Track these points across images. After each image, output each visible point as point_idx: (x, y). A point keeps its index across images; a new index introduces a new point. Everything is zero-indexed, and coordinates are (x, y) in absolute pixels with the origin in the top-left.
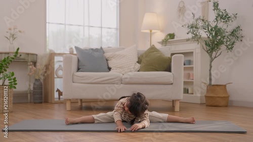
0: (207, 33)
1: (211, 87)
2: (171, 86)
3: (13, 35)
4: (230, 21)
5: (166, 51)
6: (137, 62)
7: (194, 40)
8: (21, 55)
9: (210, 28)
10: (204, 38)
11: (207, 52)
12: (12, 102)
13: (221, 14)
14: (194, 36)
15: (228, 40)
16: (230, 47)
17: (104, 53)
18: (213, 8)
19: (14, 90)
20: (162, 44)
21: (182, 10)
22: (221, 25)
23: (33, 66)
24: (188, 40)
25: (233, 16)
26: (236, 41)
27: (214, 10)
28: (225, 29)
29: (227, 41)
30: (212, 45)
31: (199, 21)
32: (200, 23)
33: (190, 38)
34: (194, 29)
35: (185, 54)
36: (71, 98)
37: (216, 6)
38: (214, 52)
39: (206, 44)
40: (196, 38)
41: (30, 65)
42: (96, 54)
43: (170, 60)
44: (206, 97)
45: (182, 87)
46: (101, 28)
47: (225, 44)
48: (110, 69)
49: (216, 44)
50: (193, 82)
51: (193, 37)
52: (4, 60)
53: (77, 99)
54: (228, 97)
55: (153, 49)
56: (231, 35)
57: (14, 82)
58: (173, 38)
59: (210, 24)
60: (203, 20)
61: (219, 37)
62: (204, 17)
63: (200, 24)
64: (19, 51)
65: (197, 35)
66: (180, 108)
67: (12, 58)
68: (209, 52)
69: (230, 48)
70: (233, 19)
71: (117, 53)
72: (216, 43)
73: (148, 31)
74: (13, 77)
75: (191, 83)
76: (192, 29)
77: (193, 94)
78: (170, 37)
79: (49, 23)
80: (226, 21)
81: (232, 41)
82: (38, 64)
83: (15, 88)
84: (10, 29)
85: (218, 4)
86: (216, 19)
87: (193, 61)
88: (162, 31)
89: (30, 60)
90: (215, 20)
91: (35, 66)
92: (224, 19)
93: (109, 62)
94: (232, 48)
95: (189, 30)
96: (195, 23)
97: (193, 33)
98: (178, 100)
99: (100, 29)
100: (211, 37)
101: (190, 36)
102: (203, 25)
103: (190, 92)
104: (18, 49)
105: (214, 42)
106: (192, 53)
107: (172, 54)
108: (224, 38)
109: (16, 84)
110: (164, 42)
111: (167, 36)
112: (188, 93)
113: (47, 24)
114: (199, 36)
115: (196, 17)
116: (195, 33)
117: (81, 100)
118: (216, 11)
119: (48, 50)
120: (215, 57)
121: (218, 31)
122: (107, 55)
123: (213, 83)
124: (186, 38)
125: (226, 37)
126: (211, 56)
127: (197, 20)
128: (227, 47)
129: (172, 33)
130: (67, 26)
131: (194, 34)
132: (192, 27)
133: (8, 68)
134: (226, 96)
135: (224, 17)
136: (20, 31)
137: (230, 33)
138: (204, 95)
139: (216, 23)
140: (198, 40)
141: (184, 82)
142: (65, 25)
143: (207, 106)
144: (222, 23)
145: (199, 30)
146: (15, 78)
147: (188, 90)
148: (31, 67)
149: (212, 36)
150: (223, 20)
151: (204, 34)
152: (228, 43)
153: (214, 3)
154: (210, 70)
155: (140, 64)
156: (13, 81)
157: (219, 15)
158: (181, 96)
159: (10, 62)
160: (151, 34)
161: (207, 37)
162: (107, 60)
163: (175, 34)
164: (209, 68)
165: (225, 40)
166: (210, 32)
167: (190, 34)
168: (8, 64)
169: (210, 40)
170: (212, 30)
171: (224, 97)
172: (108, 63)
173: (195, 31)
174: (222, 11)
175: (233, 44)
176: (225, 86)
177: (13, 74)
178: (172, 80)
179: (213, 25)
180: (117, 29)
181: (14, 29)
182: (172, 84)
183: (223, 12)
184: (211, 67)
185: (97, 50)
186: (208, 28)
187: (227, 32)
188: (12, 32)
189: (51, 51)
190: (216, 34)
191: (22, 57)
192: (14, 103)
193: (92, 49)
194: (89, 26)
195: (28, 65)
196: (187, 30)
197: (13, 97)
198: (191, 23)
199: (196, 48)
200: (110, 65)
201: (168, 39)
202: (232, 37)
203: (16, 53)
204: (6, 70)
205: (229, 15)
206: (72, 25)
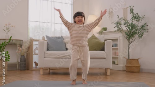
0: (126, 27)
1: (129, 60)
2: (104, 60)
3: (8, 28)
4: (141, 20)
5: (101, 38)
7: (118, 31)
8: (12, 41)
9: (128, 24)
10: (125, 30)
11: (127, 39)
12: (7, 69)
13: (135, 15)
14: (118, 29)
15: (140, 31)
16: (140, 36)
17: (63, 39)
18: (130, 12)
19: (8, 62)
20: (99, 34)
21: (111, 13)
22: (135, 22)
23: (20, 47)
24: (115, 31)
26: (144, 32)
27: (131, 13)
28: (137, 25)
30: (130, 34)
31: (122, 20)
32: (122, 21)
34: (119, 25)
35: (113, 40)
36: (43, 67)
37: (132, 11)
38: (131, 39)
39: (126, 34)
40: (120, 30)
41: (18, 47)
42: (59, 40)
43: (104, 44)
44: (126, 66)
45: (111, 60)
48: (67, 49)
49: (132, 34)
50: (118, 57)
51: (118, 30)
52: (3, 44)
53: (47, 68)
54: (140, 66)
55: (94, 37)
56: (141, 28)
57: (8, 57)
58: (106, 30)
59: (128, 21)
60: (124, 19)
61: (134, 30)
62: (124, 17)
63: (122, 22)
64: (12, 38)
66: (110, 73)
67: (7, 43)
68: (128, 39)
70: (142, 19)
72: (132, 33)
74: (8, 54)
75: (117, 58)
76: (117, 25)
77: (118, 64)
78: (104, 30)
79: (30, 21)
80: (138, 20)
81: (142, 32)
82: (23, 46)
83: (9, 61)
84: (6, 25)
85: (133, 10)
86: (132, 19)
87: (118, 45)
88: (99, 26)
89: (18, 44)
91: (21, 47)
92: (137, 19)
93: (67, 45)
94: (142, 36)
95: (115, 25)
96: (119, 21)
97: (118, 27)
98: (109, 68)
99: (61, 25)
100: (129, 30)
101: (116, 29)
102: (124, 22)
103: (116, 63)
104: (11, 37)
105: (131, 33)
106: (118, 39)
107: (105, 40)
108: (137, 31)
109: (9, 58)
110: (100, 33)
111: (102, 29)
112: (115, 64)
113: (29, 22)
114: (121, 29)
115: (120, 17)
116: (119, 27)
117: (49, 68)
119: (29, 38)
120: (132, 42)
121: (133, 26)
122: (65, 41)
123: (130, 58)
124: (113, 30)
125: (138, 30)
126: (129, 41)
127: (120, 19)
128: (139, 36)
129: (105, 27)
130: (41, 23)
131: (119, 28)
132: (117, 24)
133: (4, 48)
135: (137, 18)
136: (12, 26)
137: (141, 27)
138: (125, 65)
139: (132, 21)
140: (121, 32)
141: (113, 57)
142: (40, 22)
143: (127, 72)
145: (122, 26)
147: (115, 62)
148: (19, 48)
149: (130, 29)
150: (136, 20)
151: (124, 28)
152: (139, 33)
153: (131, 9)
156: (7, 56)
157: (134, 16)
158: (111, 66)
159: (6, 45)
161: (126, 29)
162: (65, 44)
163: (107, 28)
166: (128, 26)
167: (116, 28)
168: (5, 46)
169: (129, 32)
170: (129, 25)
171: (137, 66)
172: (66, 46)
174: (135, 14)
175: (142, 34)
176: (138, 60)
177: (8, 52)
178: (105, 56)
179: (130, 22)
181: (9, 25)
182: (105, 58)
183: (136, 14)
184: (129, 48)
185: (59, 38)
186: (127, 24)
187: (138, 27)
188: (8, 27)
189: (31, 38)
190: (132, 28)
191: (13, 42)
192: (8, 70)
193: (56, 37)
194: (55, 23)
195: (17, 47)
197: (8, 66)
198: (117, 21)
199: (120, 36)
200: (67, 47)
201: (103, 31)
202: (142, 30)
203: (10, 39)
204: (3, 50)
205: (140, 17)
206: (44, 22)
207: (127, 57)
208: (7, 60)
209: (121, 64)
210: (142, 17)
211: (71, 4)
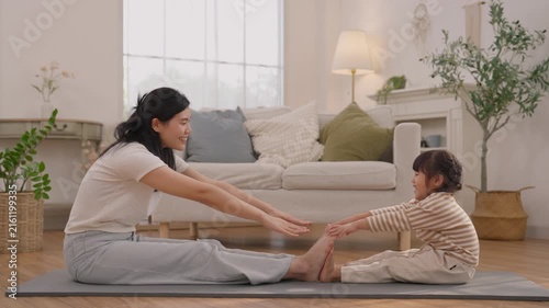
0: (476, 75)
1: (486, 196)
2: (391, 193)
3: (50, 82)
4: (530, 47)
5: (382, 116)
6: (318, 140)
7: (446, 90)
8: (65, 126)
9: (482, 64)
10: (469, 86)
11: (477, 117)
12: (41, 227)
13: (508, 31)
14: (446, 81)
15: (525, 90)
16: (527, 106)
17: (244, 119)
18: (491, 18)
19: (46, 201)
20: (378, 100)
21: (421, 25)
22: (508, 56)
23: (93, 149)
24: (433, 91)
25: (536, 36)
26: (542, 92)
27: (492, 23)
28: (518, 66)
29: (521, 93)
30: (487, 101)
31: (459, 48)
32: (461, 52)
33: (438, 86)
34: (447, 65)
35: (424, 122)
36: (168, 220)
37: (497, 13)
38: (492, 118)
39: (474, 100)
40: (452, 86)
41: (87, 147)
42: (227, 122)
43: (390, 134)
44: (474, 218)
46: (244, 65)
47: (518, 99)
48: (256, 156)
49: (497, 100)
51: (444, 84)
52: (26, 137)
53: (188, 223)
54: (525, 219)
55: (353, 111)
56: (531, 79)
57: (44, 184)
58: (402, 87)
59: (483, 53)
60: (467, 46)
61: (504, 84)
62: (468, 39)
63: (462, 54)
64: (57, 117)
65: (453, 80)
67: (42, 132)
68: (481, 116)
69: (529, 108)
70: (535, 43)
71: (274, 120)
72: (495, 96)
73: (347, 72)
74: (43, 173)
76: (441, 67)
78: (395, 84)
79: (128, 55)
80: (521, 48)
81: (534, 91)
83: (47, 197)
84: (44, 69)
85: (501, 10)
86: (497, 43)
87: (445, 138)
88: (378, 71)
89: (85, 137)
90: (495, 46)
91: (97, 149)
92: (514, 43)
93: (256, 140)
94: (532, 109)
95: (436, 68)
96: (450, 52)
97: (444, 75)
99: (242, 67)
100: (484, 83)
101: (438, 81)
102: (466, 56)
104: (55, 112)
105: (491, 95)
106: (444, 119)
107: (398, 122)
108: (513, 87)
109: (48, 189)
110: (382, 96)
111: (389, 82)
113: (125, 58)
114: (458, 82)
115: (453, 39)
116: (449, 74)
117: (195, 224)
118: (496, 24)
119: (125, 115)
120: (495, 129)
121: (499, 71)
122: (251, 125)
123: (489, 188)
124: (427, 87)
125: (519, 84)
126: (485, 127)
127: (453, 47)
128: (522, 106)
129: (399, 75)
130: (167, 61)
131: (447, 78)
132: (442, 62)
133: (34, 153)
134: (520, 216)
135: (515, 38)
136: (64, 74)
137: (530, 75)
139: (497, 51)
140: (455, 92)
142: (164, 59)
144: (511, 52)
145: (459, 69)
146: (47, 175)
148: (87, 151)
149: (488, 82)
150: (512, 46)
151: (468, 77)
152: (524, 97)
153: (493, 8)
154: (483, 159)
155: (324, 144)
156: (42, 181)
157: (503, 34)
159: (37, 141)
160: (354, 78)
161: (475, 83)
162: (251, 137)
163: (407, 77)
164: (481, 155)
165: (516, 90)
166: (483, 72)
167: (438, 77)
168: (33, 146)
169: (483, 91)
170: (486, 67)
171: (515, 219)
172: (252, 143)
173: (448, 71)
174: (510, 24)
175: (535, 99)
176: (517, 194)
177: (42, 167)
178: (393, 182)
179: (490, 56)
180: (279, 67)
181: (52, 69)
182: (394, 189)
183: (514, 26)
184: (485, 150)
185: (228, 114)
186: (478, 63)
187: (522, 73)
188: (48, 75)
190: (497, 78)
191: (68, 130)
192: (45, 231)
193: (218, 112)
194: (217, 62)
195: (82, 148)
196: (431, 69)
197: (45, 217)
198: (440, 52)
199: (452, 108)
200: (258, 148)
201: (390, 90)
202: (534, 83)
203: (52, 120)
204: (30, 159)
205: (527, 34)
206: (178, 59)
207: (479, 187)
208: (40, 193)
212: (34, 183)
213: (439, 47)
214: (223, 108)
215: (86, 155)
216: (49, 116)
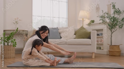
0: (109, 20)
1: (112, 46)
2: (90, 46)
3: (17, 22)
4: (121, 14)
6: (75, 34)
8: (20, 31)
10: (108, 22)
11: (109, 29)
12: (15, 53)
13: (116, 10)
15: (120, 23)
17: (58, 30)
18: (112, 8)
21: (98, 9)
22: (116, 16)
23: (26, 36)
24: (100, 23)
27: (113, 8)
30: (112, 26)
31: (106, 14)
33: (101, 22)
34: (103, 18)
37: (114, 6)
38: (113, 29)
39: (109, 25)
40: (104, 22)
41: (24, 36)
42: (55, 30)
43: (90, 33)
44: (109, 51)
45: (96, 46)
46: (59, 18)
47: (118, 25)
48: (61, 38)
50: (103, 44)
51: (102, 22)
52: (11, 34)
53: (46, 52)
54: (120, 51)
55: (82, 28)
56: (122, 21)
58: (94, 22)
59: (111, 15)
61: (116, 22)
62: (108, 12)
63: (106, 15)
64: (18, 29)
65: (104, 21)
66: (95, 57)
67: (15, 33)
70: (122, 13)
71: (65, 30)
72: (114, 24)
73: (82, 19)
76: (102, 18)
77: (103, 50)
78: (92, 22)
79: (34, 16)
80: (119, 14)
81: (122, 23)
82: (28, 35)
83: (16, 46)
84: (15, 19)
85: (115, 6)
86: (114, 13)
87: (103, 34)
88: (88, 19)
89: (24, 33)
90: (113, 14)
91: (27, 36)
94: (122, 27)
95: (100, 18)
96: (104, 15)
98: (94, 53)
101: (101, 21)
103: (102, 49)
104: (18, 28)
105: (113, 24)
106: (103, 29)
108: (117, 23)
109: (16, 45)
110: (89, 24)
111: (91, 21)
112: (101, 49)
113: (33, 16)
114: (105, 22)
115: (104, 12)
116: (103, 20)
117: (48, 53)
118: (114, 9)
119: (33, 29)
120: (114, 32)
121: (114, 19)
122: (60, 31)
123: (113, 45)
124: (99, 22)
126: (111, 31)
127: (104, 14)
128: (119, 27)
129: (93, 20)
132: (102, 17)
134: (119, 51)
135: (118, 12)
136: (20, 20)
137: (121, 20)
138: (108, 50)
139: (114, 15)
140: (105, 24)
141: (97, 44)
142: (41, 17)
143: (110, 56)
144: (117, 15)
145: (106, 19)
146: (16, 42)
147: (101, 48)
148: (24, 37)
149: (112, 21)
150: (117, 14)
151: (108, 20)
153: (113, 5)
154: (111, 38)
155: (76, 35)
157: (115, 11)
158: (95, 51)
159: (14, 35)
160: (83, 20)
162: (60, 33)
163: (95, 20)
164: (110, 37)
165: (118, 23)
166: (111, 19)
169: (111, 23)
171: (118, 51)
173: (103, 19)
175: (122, 25)
176: (119, 46)
177: (15, 40)
178: (91, 43)
179: (112, 16)
180: (67, 18)
181: (17, 19)
183: (118, 9)
184: (111, 36)
185: (55, 29)
186: (110, 17)
187: (119, 19)
188: (16, 20)
189: (34, 29)
190: (114, 21)
193: (53, 28)
194: (53, 17)
195: (23, 36)
197: (15, 51)
198: (102, 15)
199: (105, 27)
200: (61, 36)
201: (91, 23)
203: (17, 30)
204: (12, 38)
205: (121, 11)
206: (44, 17)
207: (110, 44)
208: (14, 46)
209: (106, 50)
210: (123, 11)
211: (67, 2)
212: (13, 43)
213: (101, 14)
214: (54, 27)
215: (25, 38)
216: (16, 29)
